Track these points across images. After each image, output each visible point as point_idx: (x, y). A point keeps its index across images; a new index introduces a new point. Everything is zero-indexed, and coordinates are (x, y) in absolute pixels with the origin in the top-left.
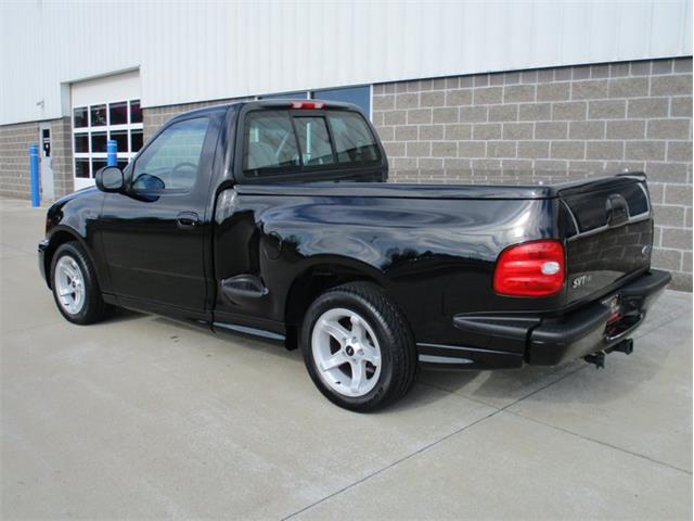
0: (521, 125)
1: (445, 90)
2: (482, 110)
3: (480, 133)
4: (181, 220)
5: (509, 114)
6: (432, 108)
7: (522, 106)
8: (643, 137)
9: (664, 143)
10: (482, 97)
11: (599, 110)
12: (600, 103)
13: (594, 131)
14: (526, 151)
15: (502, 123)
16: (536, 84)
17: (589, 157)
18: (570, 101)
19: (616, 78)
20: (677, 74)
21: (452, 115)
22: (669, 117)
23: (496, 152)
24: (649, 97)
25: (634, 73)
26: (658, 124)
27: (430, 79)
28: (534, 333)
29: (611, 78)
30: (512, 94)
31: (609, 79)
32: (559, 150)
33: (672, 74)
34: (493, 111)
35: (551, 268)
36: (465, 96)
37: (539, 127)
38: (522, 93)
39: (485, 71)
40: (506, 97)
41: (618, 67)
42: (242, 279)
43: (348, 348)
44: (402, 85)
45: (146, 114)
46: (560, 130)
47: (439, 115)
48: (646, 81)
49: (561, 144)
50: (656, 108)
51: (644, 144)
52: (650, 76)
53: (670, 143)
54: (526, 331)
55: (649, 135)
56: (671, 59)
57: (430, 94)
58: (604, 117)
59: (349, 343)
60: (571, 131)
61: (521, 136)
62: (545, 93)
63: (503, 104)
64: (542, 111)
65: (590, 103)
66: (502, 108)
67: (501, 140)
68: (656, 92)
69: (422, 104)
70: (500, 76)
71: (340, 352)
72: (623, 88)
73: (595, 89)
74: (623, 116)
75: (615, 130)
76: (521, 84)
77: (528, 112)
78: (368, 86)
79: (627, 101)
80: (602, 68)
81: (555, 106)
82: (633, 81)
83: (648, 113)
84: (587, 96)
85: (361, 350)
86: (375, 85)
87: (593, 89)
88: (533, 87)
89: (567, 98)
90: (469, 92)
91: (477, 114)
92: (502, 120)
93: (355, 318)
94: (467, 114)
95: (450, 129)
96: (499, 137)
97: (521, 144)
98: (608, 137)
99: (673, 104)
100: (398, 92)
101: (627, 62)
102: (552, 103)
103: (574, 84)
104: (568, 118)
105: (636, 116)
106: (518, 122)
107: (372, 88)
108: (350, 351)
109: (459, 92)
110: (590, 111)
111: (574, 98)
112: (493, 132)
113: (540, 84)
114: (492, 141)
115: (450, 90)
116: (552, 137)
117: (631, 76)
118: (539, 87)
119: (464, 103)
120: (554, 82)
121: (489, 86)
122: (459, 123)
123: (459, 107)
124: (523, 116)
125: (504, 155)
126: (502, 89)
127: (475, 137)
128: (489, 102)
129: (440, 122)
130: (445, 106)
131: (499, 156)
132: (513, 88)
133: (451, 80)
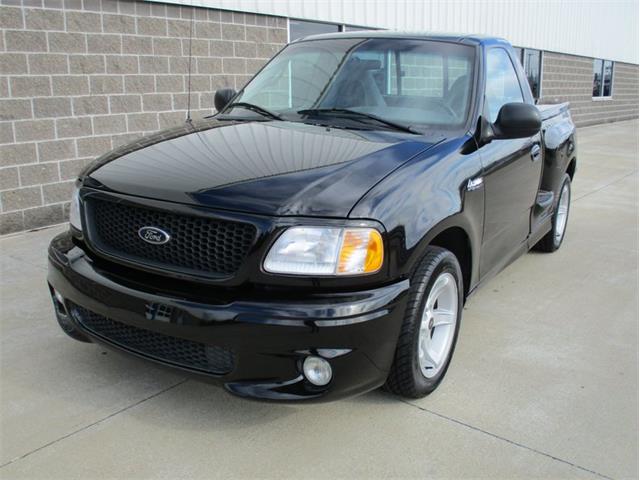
0: (125, 58)
2: (79, 38)
6: (4, 30)
15: (104, 55)
16: (135, 16)
18: (167, 37)
19: (200, 21)
21: (38, 42)
23: (104, 88)
25: (211, 18)
29: (197, 20)
30: (110, 24)
34: (92, 40)
36: (54, 19)
40: (105, 25)
46: (162, 64)
62: (144, 26)
63: (103, 33)
64: (144, 45)
66: (104, 38)
67: (106, 74)
73: (186, 28)
76: (119, 13)
77: (131, 45)
79: (209, 41)
82: (211, 25)
84: (181, 34)
92: (104, 51)
94: (58, 42)
96: (102, 70)
99: (236, 47)
101: (205, 8)
102: (153, 37)
104: (169, 53)
105: (216, 54)
109: (44, 13)
114: (96, 75)
115: (31, 8)
116: (156, 71)
117: (208, 21)
118: (139, 20)
119: (53, 28)
120: (152, 17)
121: (83, 11)
122: (48, 52)
123: (47, 32)
124: (127, 49)
125: (112, 91)
126: (99, 15)
127: (74, 70)
128: (88, 31)
129: (19, 49)
130: (25, 29)
131: (106, 92)
132: (112, 17)
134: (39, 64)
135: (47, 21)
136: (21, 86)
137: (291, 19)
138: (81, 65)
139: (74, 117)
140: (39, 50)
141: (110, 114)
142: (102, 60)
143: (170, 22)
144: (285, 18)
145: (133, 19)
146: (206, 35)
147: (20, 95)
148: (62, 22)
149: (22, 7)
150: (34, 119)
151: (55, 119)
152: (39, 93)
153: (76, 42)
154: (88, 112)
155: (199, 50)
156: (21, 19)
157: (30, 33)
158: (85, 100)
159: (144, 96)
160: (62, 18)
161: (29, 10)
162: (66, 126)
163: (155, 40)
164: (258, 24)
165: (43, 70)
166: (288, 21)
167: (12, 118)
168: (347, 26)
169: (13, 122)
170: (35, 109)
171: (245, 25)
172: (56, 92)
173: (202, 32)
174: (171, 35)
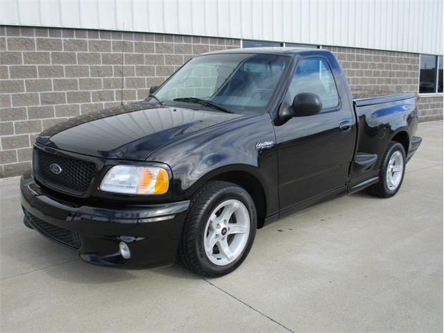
0: (126, 67)
2: (97, 56)
5: (118, 60)
6: (50, 52)
10: (96, 46)
15: (113, 66)
16: (133, 41)
18: (155, 54)
19: (177, 43)
21: (71, 58)
23: (112, 85)
25: (185, 41)
29: (175, 43)
30: (117, 47)
34: (105, 57)
36: (81, 45)
37: (138, 68)
38: (124, 46)
40: (114, 48)
46: (151, 70)
47: (58, 58)
57: (47, 40)
60: (157, 71)
62: (139, 48)
63: (112, 53)
64: (139, 59)
66: (113, 55)
67: (113, 77)
70: (108, 33)
73: (168, 48)
76: (123, 40)
77: (130, 59)
82: (185, 45)
89: (153, 52)
92: (113, 63)
94: (83, 58)
95: (69, 69)
96: (111, 75)
101: (182, 35)
102: (145, 54)
104: (155, 64)
109: (75, 41)
110: (166, 60)
113: (137, 42)
114: (107, 77)
115: (67, 39)
116: (147, 75)
117: (184, 43)
118: (136, 44)
119: (80, 50)
120: (145, 42)
121: (100, 39)
122: (77, 65)
123: (76, 52)
124: (127, 62)
125: (117, 87)
126: (110, 42)
127: (92, 75)
128: (102, 51)
129: (59, 63)
130: (63, 51)
131: (113, 88)
132: (118, 43)
133: (65, 31)
134: (71, 71)
135: (77, 46)
136: (60, 84)
137: (243, 40)
138: (98, 72)
139: (92, 103)
140: (71, 63)
141: (115, 101)
142: (111, 69)
143: (157, 45)
144: (239, 40)
145: (132, 43)
146: (182, 52)
147: (58, 90)
148: (86, 46)
149: (62, 39)
150: (67, 104)
151: (80, 104)
152: (70, 89)
153: (95, 58)
154: (101, 100)
155: (176, 61)
156: (61, 45)
157: (66, 54)
158: (99, 93)
159: (138, 91)
160: (86, 44)
161: (65, 40)
162: (87, 108)
163: (146, 56)
164: (219, 44)
165: (74, 75)
166: (241, 41)
167: (54, 103)
168: (286, 43)
169: (54, 106)
170: (68, 98)
171: (209, 45)
172: (81, 88)
173: (179, 50)
174: (157, 52)
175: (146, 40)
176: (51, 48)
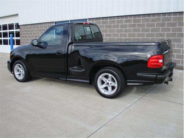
1: (108, 20)
2: (118, 25)
3: (118, 31)
4: (57, 53)
5: (126, 26)
6: (105, 25)
7: (129, 24)
8: (160, 32)
9: (165, 33)
10: (118, 22)
11: (149, 25)
12: (149, 24)
13: (147, 30)
14: (130, 35)
15: (124, 29)
17: (146, 37)
18: (141, 23)
19: (153, 18)
20: (168, 17)
21: (110, 27)
22: (166, 27)
23: (122, 36)
24: (161, 22)
25: (157, 16)
26: (163, 28)
27: (104, 17)
28: (158, 76)
30: (126, 22)
31: (151, 18)
32: (138, 35)
33: (167, 17)
34: (121, 25)
35: (161, 61)
36: (114, 22)
37: (133, 29)
38: (129, 21)
39: (119, 15)
40: (125, 22)
41: (153, 15)
42: (76, 67)
43: (107, 83)
44: (96, 19)
45: (20, 27)
46: (139, 30)
47: (107, 27)
48: (160, 18)
49: (139, 34)
50: (163, 25)
51: (160, 33)
52: (161, 17)
53: (166, 33)
54: (156, 76)
55: (161, 31)
56: (166, 13)
57: (104, 21)
58: (150, 27)
59: (108, 81)
60: (142, 30)
61: (129, 32)
62: (134, 21)
63: (124, 24)
64: (134, 25)
65: (146, 24)
66: (124, 25)
67: (123, 33)
68: (163, 21)
69: (102, 24)
71: (105, 84)
72: (155, 20)
73: (148, 20)
74: (154, 27)
75: (153, 30)
76: (128, 19)
77: (130, 26)
78: (87, 19)
79: (155, 23)
80: (149, 15)
81: (137, 24)
82: (157, 18)
83: (161, 26)
84: (146, 22)
85: (111, 83)
86: (89, 19)
87: (147, 20)
88: (132, 20)
89: (140, 22)
90: (115, 21)
91: (117, 26)
93: (110, 75)
94: (114, 26)
95: (110, 30)
97: (129, 34)
98: (151, 32)
99: (167, 24)
100: (95, 21)
101: (155, 14)
102: (136, 23)
103: (142, 19)
104: (141, 27)
105: (158, 27)
106: (128, 28)
107: (88, 20)
108: (108, 84)
110: (146, 25)
111: (142, 22)
112: (121, 31)
115: (110, 20)
116: (137, 32)
117: (156, 17)
119: (113, 24)
121: (120, 19)
122: (112, 29)
123: (112, 24)
124: (129, 27)
125: (124, 37)
128: (120, 23)
130: (108, 24)
132: (126, 20)
133: (110, 18)
159: (133, 38)
164: (179, 15)
172: (113, 37)
173: (153, 21)
174: (143, 22)
175: (138, 18)
176: (105, 24)
